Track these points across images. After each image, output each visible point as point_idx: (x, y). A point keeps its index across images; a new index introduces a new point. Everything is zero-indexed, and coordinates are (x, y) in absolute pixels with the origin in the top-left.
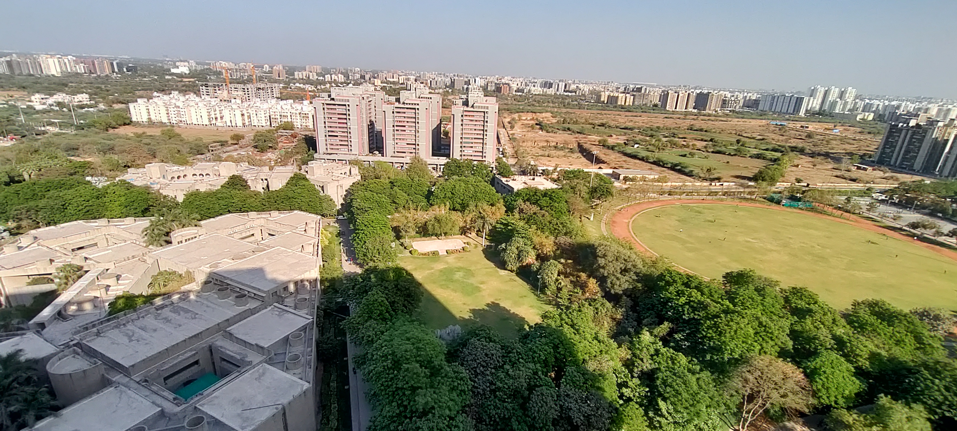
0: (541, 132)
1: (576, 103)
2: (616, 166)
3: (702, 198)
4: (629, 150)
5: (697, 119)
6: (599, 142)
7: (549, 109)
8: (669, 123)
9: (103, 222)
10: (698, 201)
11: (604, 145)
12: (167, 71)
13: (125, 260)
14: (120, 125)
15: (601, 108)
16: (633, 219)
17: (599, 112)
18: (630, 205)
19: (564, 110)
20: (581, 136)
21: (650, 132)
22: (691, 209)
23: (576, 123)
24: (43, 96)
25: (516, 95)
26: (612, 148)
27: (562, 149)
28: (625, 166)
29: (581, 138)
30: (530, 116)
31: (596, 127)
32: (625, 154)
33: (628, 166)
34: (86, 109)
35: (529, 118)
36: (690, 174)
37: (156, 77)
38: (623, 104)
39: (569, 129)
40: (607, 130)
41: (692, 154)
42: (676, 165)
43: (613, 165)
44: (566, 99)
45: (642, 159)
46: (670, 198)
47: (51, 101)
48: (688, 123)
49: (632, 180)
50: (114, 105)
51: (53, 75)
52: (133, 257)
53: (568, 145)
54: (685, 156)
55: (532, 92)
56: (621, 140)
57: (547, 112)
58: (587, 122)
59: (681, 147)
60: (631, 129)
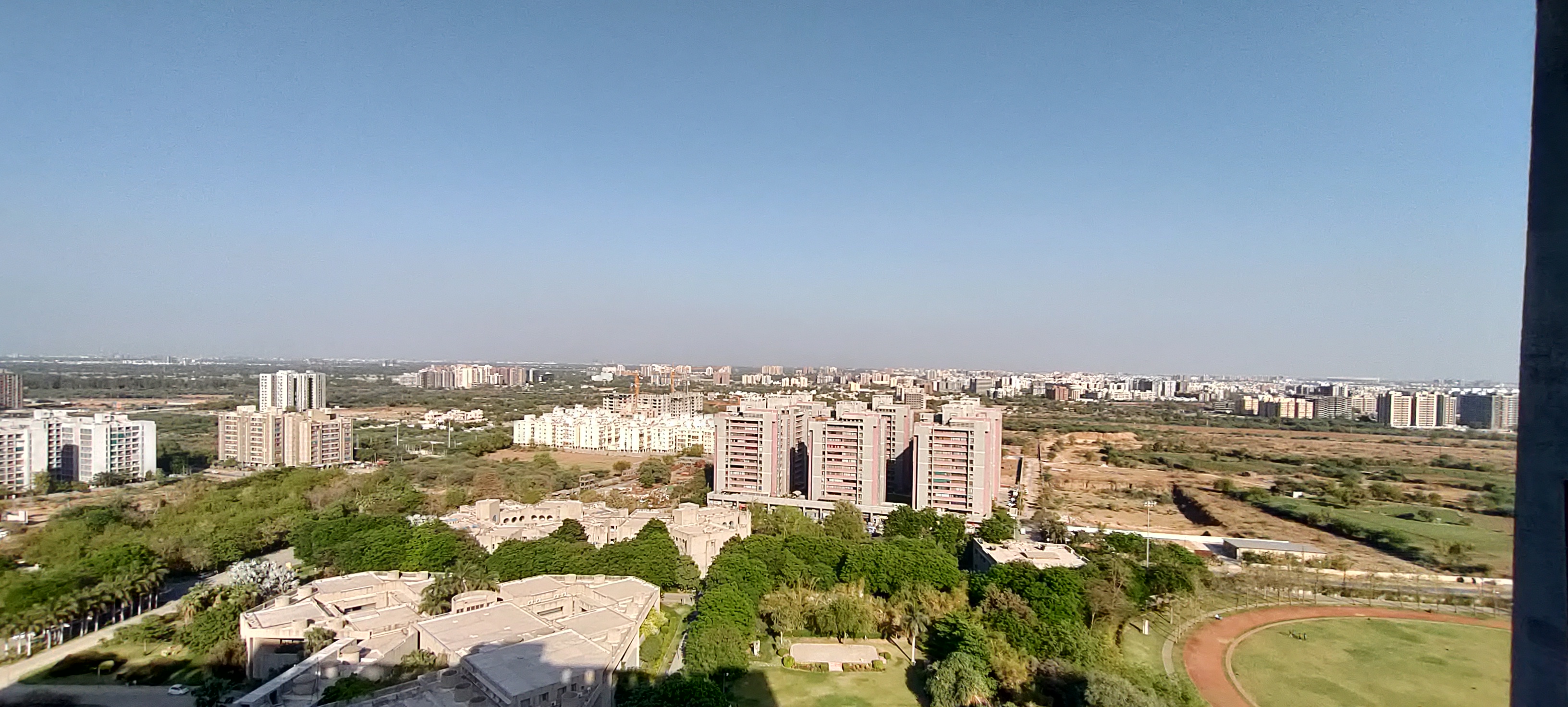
0: (1104, 465)
1: (1194, 415)
2: (1239, 531)
3: (1427, 607)
4: (1276, 501)
5: (1463, 445)
6: (1216, 484)
7: (1134, 426)
8: (1392, 452)
9: (393, 575)
10: (1414, 614)
11: (1225, 490)
12: (587, 380)
13: (385, 630)
14: (498, 449)
15: (1240, 424)
16: (1240, 640)
17: (1236, 430)
18: (1242, 611)
19: (1164, 428)
20: (1182, 472)
21: (1335, 469)
22: (1390, 630)
23: (1180, 449)
24: (436, 413)
25: (1081, 403)
26: (1242, 497)
27: (1142, 495)
28: (1260, 531)
29: (1182, 478)
30: (1093, 437)
31: (1220, 458)
32: (1267, 509)
33: (1266, 533)
34: (473, 428)
35: (1090, 441)
36: (1411, 555)
37: (570, 387)
38: (1292, 415)
39: (1161, 461)
40: (1243, 464)
41: (1427, 516)
42: (1384, 534)
43: (1235, 529)
44: (1174, 408)
45: (1304, 520)
46: (1346, 601)
47: (441, 420)
48: (1435, 452)
49: (1263, 559)
50: (504, 423)
51: (463, 388)
52: (396, 626)
53: (1152, 489)
54: (1409, 517)
55: (1112, 397)
56: (1266, 482)
57: (1127, 430)
58: (1202, 448)
59: (1405, 501)
60: (1297, 462)
